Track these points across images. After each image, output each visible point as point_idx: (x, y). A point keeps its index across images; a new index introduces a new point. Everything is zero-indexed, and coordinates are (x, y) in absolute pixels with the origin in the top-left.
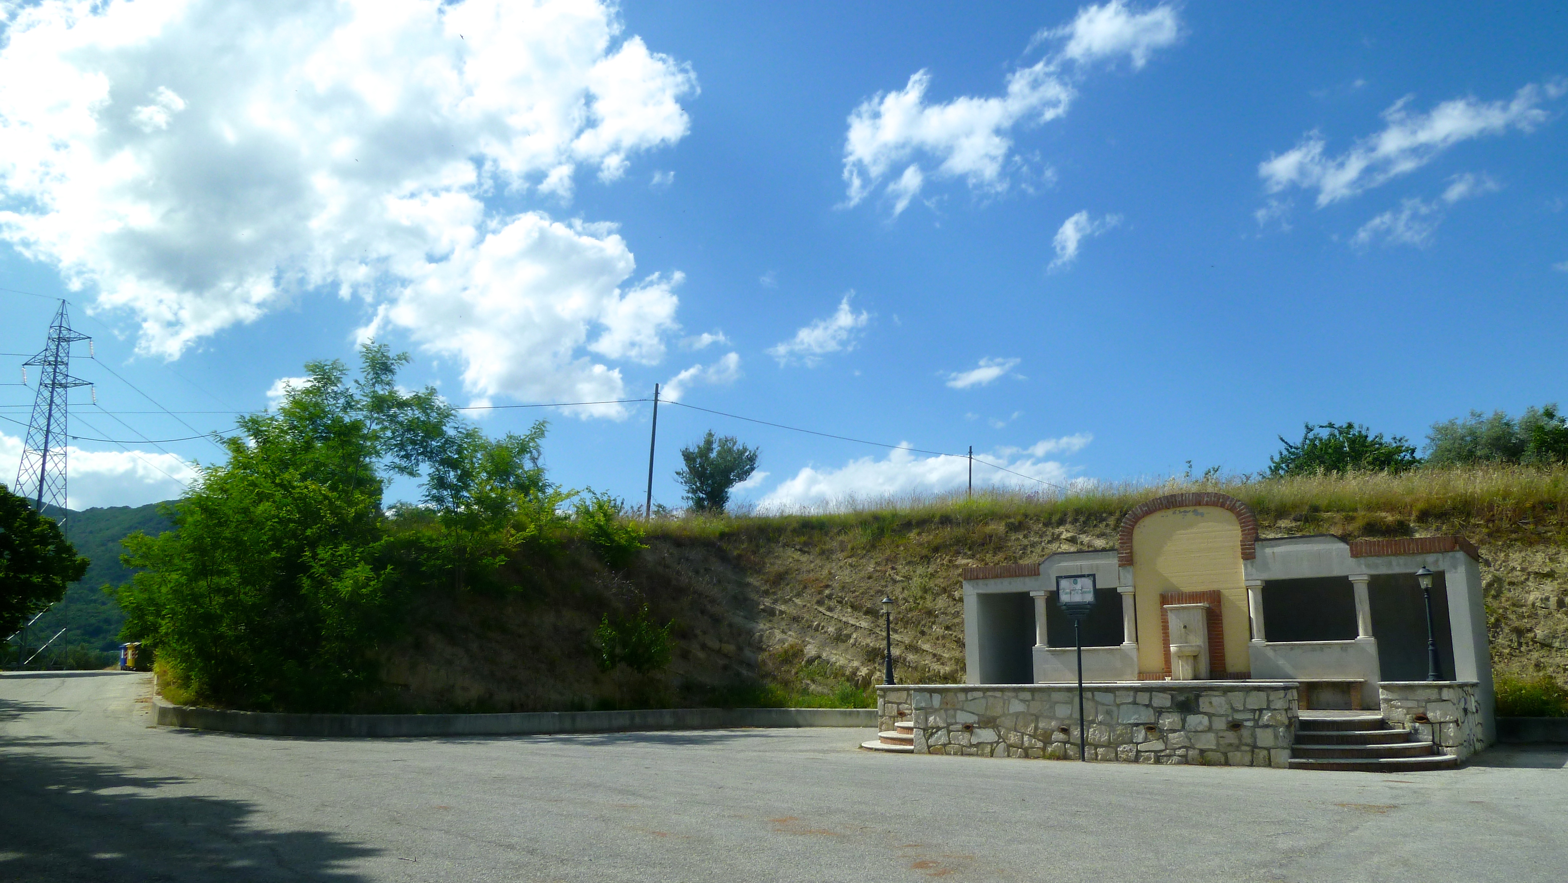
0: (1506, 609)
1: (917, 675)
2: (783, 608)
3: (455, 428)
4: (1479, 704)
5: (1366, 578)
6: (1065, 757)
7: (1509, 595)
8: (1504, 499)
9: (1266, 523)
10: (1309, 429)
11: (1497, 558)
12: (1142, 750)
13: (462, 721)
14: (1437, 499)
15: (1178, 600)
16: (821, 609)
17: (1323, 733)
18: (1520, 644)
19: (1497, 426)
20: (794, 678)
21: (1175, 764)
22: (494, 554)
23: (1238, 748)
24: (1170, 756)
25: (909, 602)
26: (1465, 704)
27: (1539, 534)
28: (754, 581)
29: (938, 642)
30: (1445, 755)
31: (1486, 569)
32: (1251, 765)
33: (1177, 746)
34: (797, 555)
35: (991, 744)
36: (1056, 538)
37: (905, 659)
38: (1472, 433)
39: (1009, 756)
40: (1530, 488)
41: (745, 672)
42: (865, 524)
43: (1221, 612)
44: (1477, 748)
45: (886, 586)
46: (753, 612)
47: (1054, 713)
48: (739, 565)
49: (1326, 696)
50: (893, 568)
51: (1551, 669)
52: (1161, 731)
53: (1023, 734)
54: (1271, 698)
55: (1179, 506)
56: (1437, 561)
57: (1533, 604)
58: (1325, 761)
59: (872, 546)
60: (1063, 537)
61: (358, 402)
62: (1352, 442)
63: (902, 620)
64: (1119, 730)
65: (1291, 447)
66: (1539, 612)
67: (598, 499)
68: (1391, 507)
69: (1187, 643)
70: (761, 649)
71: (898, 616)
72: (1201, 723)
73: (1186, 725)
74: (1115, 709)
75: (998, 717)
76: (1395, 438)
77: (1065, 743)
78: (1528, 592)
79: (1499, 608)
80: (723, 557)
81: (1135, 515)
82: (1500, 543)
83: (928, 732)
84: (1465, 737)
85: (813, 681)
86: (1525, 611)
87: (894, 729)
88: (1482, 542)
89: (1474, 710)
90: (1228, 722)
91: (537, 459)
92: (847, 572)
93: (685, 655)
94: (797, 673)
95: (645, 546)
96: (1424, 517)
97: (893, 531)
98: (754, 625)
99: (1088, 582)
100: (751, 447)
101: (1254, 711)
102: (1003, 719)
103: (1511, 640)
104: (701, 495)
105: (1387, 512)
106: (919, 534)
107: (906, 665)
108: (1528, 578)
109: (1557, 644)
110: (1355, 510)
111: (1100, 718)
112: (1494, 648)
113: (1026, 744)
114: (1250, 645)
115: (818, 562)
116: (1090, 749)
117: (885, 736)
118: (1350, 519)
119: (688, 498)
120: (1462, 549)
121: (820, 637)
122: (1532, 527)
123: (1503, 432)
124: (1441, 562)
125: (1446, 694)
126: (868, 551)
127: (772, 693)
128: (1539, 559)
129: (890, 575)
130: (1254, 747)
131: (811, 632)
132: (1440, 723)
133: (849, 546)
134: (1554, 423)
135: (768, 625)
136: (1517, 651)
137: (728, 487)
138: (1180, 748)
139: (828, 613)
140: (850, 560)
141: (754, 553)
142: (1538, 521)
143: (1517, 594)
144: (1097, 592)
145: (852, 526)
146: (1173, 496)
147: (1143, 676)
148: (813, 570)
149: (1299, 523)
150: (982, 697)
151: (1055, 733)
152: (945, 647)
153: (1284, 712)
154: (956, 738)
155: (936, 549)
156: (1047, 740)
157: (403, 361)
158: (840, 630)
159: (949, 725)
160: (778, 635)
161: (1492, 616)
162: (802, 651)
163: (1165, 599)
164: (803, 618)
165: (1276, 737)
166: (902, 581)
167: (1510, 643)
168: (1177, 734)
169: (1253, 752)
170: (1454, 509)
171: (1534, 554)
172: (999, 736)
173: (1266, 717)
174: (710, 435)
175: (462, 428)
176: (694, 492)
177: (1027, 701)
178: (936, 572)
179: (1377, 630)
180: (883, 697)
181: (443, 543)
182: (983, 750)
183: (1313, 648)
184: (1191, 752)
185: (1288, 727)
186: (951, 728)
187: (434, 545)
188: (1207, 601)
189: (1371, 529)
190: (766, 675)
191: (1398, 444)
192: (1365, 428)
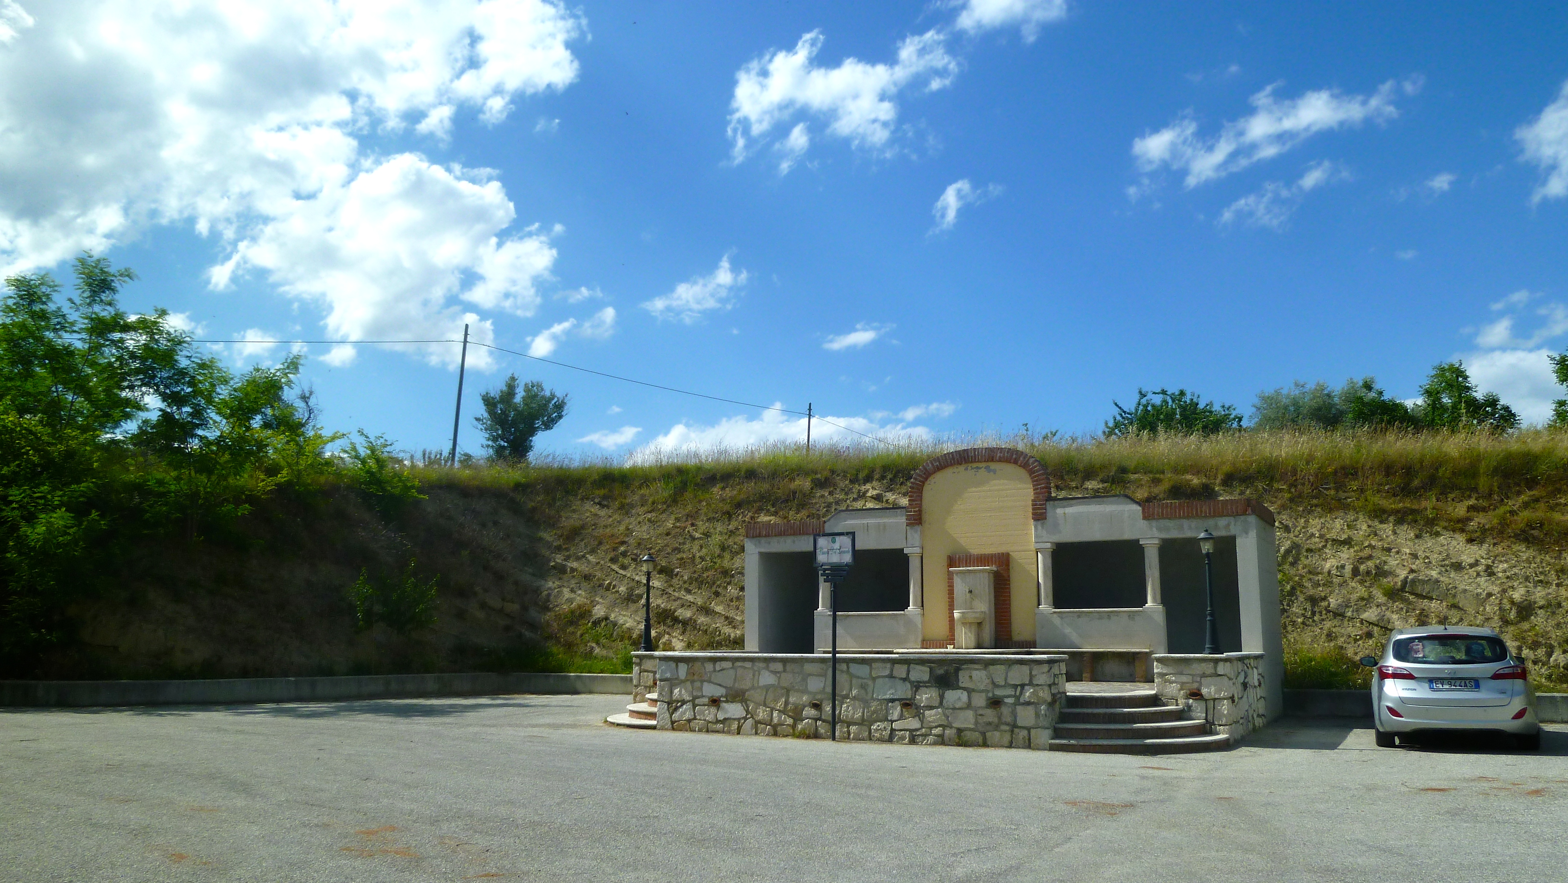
0: (1302, 577)
1: (705, 639)
2: (575, 565)
3: (188, 357)
4: (1263, 677)
5: (1157, 542)
6: (816, 736)
7: (1306, 562)
8: (1308, 463)
9: (1073, 484)
10: (1143, 395)
11: (1297, 524)
12: (897, 728)
13: (174, 689)
14: (1243, 462)
15: (966, 563)
16: (614, 567)
17: (1089, 711)
18: (1314, 613)
19: (1319, 397)
20: (579, 641)
21: (930, 744)
22: (238, 502)
23: (997, 727)
24: (925, 736)
25: (706, 561)
26: (1245, 678)
27: (1339, 500)
28: (547, 536)
29: (732, 604)
30: (1218, 734)
31: (1286, 535)
32: (1010, 746)
33: (934, 725)
34: (595, 509)
35: (739, 720)
36: (862, 496)
37: (695, 621)
38: (1295, 403)
39: (756, 733)
40: (1333, 452)
41: (528, 634)
42: (668, 477)
43: (1009, 576)
44: (1257, 724)
45: (684, 543)
46: (543, 570)
47: (806, 686)
48: (533, 519)
49: (1112, 667)
50: (693, 525)
51: (1342, 639)
52: (918, 707)
53: (772, 709)
54: (1033, 673)
55: (972, 462)
56: (1228, 525)
57: (1329, 572)
58: (1087, 742)
59: (674, 500)
60: (869, 494)
61: (73, 324)
62: (1184, 409)
63: (696, 580)
64: (874, 706)
65: (1124, 412)
66: (1334, 580)
67: (371, 443)
68: (1197, 470)
69: (971, 609)
70: (546, 609)
71: (693, 575)
72: (959, 699)
73: (944, 701)
74: (870, 683)
75: (747, 690)
76: (1223, 407)
77: (816, 720)
78: (1325, 560)
79: (1296, 576)
80: (515, 509)
81: (926, 469)
82: (1301, 509)
83: (673, 705)
84: (1242, 713)
85: (598, 644)
86: (1320, 578)
87: (643, 700)
88: (1283, 507)
89: (1257, 684)
90: (988, 699)
91: (309, 398)
92: (645, 528)
93: (461, 615)
94: (582, 635)
95: (422, 496)
96: (1229, 480)
97: (697, 485)
98: (543, 582)
99: (846, 541)
100: (559, 394)
101: (1015, 686)
102: (752, 692)
103: (1305, 609)
104: (502, 443)
105: (1193, 475)
106: (723, 489)
107: (696, 628)
108: (1326, 545)
109: (1349, 614)
110: (1163, 472)
111: (854, 692)
112: (1288, 617)
113: (775, 721)
114: (1036, 612)
115: (617, 517)
116: (842, 727)
117: (635, 709)
118: (1156, 481)
119: (488, 446)
120: (1254, 512)
121: (611, 597)
122: (1333, 492)
123: (1324, 402)
124: (1232, 527)
125: (1221, 669)
126: (668, 506)
127: (553, 657)
128: (1337, 526)
129: (688, 531)
130: (1014, 726)
131: (601, 591)
132: (1214, 700)
133: (651, 500)
134: (1372, 395)
135: (557, 583)
136: (1311, 620)
137: (532, 435)
138: (936, 727)
139: (621, 572)
140: (649, 516)
141: (550, 506)
142: (1339, 487)
143: (1314, 562)
144: (856, 553)
145: (655, 479)
146: (965, 451)
147: (927, 643)
148: (610, 525)
149: (1106, 485)
150: (731, 668)
151: (806, 709)
152: (738, 609)
153: (1046, 688)
154: (702, 713)
155: (739, 505)
156: (797, 717)
157: (127, 279)
158: (631, 590)
159: (695, 698)
160: (566, 593)
161: (1288, 583)
162: (590, 612)
163: (952, 561)
164: (595, 576)
165: (1037, 715)
166: (700, 538)
167: (1303, 612)
168: (933, 712)
169: (1012, 731)
170: (1258, 472)
171: (1333, 520)
172: (747, 712)
173: (1028, 693)
174: (513, 379)
175: (196, 357)
176: (495, 439)
177: (778, 672)
178: (737, 529)
179: (1165, 599)
180: (639, 664)
181: (173, 488)
182: (729, 726)
183: (1101, 616)
184: (948, 732)
185: (1051, 704)
186: (697, 701)
187: (161, 489)
188: (995, 564)
189: (1176, 491)
190: (549, 637)
191: (1227, 412)
192: (1196, 396)
